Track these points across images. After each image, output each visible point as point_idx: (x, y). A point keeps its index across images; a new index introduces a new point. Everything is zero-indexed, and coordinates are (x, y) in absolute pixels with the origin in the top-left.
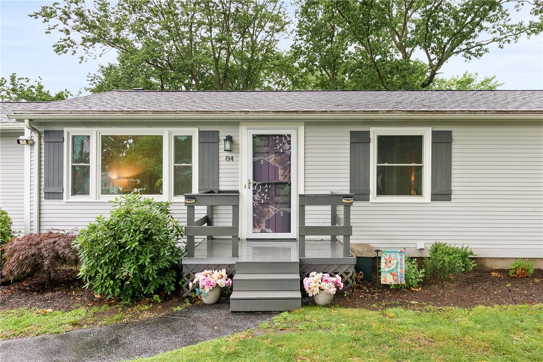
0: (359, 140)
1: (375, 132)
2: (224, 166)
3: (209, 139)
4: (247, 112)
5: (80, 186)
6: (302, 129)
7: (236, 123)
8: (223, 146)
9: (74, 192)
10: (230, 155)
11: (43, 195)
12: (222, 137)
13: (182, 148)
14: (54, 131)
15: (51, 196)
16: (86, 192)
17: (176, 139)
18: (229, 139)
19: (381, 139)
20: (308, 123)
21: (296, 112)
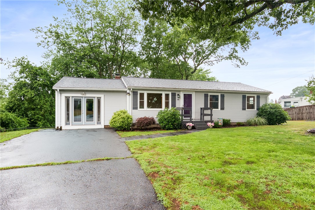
0: (206, 96)
1: (209, 94)
2: (177, 101)
3: (174, 95)
4: (184, 89)
5: (142, 106)
6: (194, 93)
7: (180, 91)
8: (177, 96)
9: (140, 108)
10: (178, 99)
11: (132, 108)
12: (177, 95)
13: (167, 96)
14: (135, 92)
15: (135, 109)
16: (143, 108)
17: (166, 94)
18: (178, 95)
19: (210, 96)
20: (196, 92)
21: (194, 89)
